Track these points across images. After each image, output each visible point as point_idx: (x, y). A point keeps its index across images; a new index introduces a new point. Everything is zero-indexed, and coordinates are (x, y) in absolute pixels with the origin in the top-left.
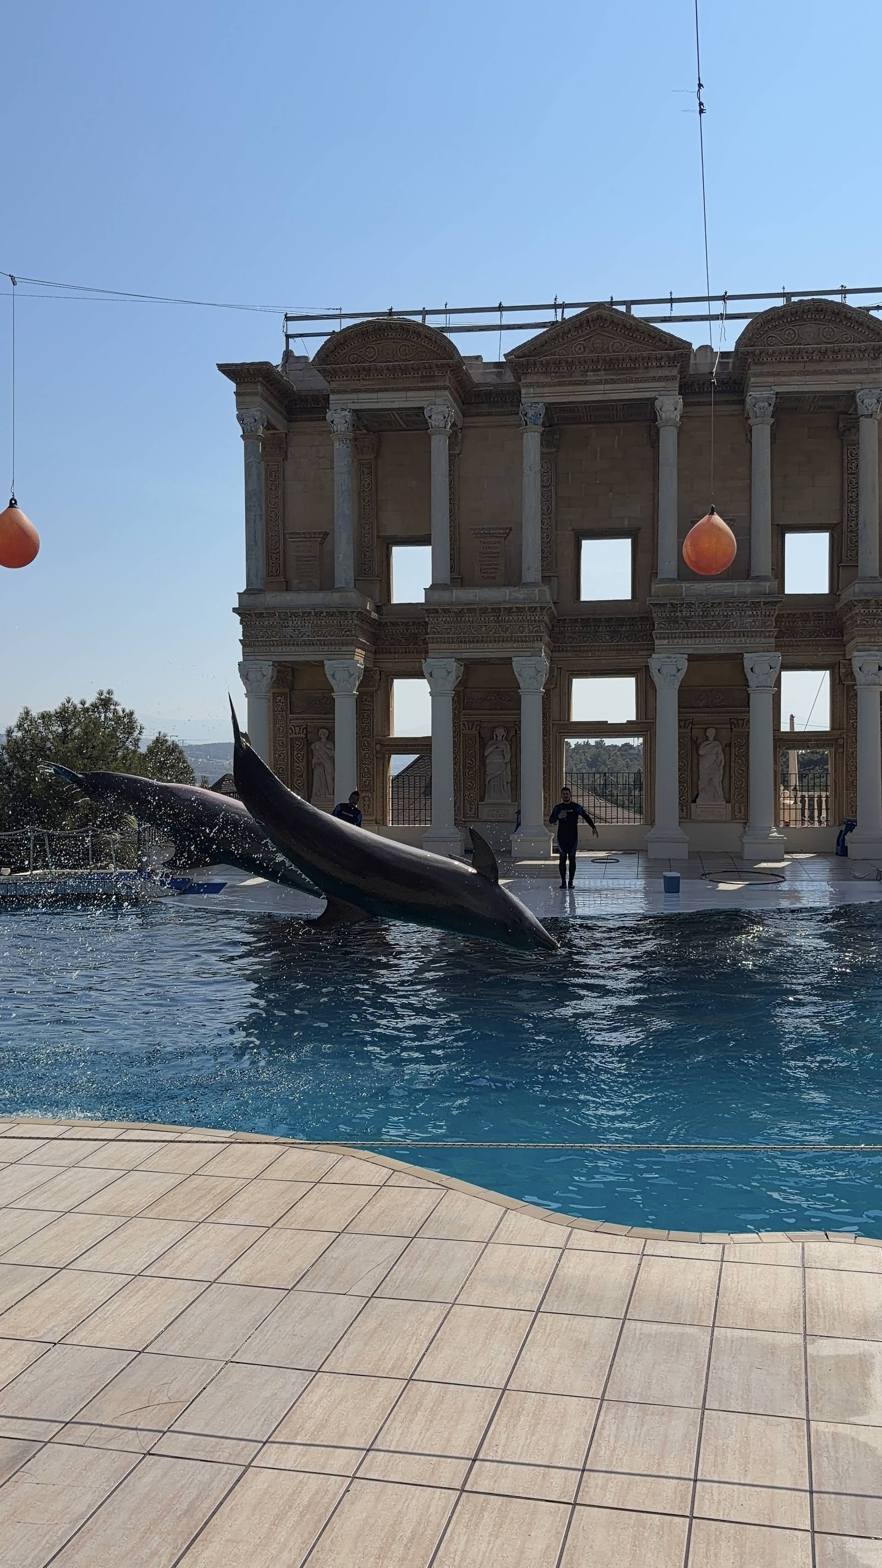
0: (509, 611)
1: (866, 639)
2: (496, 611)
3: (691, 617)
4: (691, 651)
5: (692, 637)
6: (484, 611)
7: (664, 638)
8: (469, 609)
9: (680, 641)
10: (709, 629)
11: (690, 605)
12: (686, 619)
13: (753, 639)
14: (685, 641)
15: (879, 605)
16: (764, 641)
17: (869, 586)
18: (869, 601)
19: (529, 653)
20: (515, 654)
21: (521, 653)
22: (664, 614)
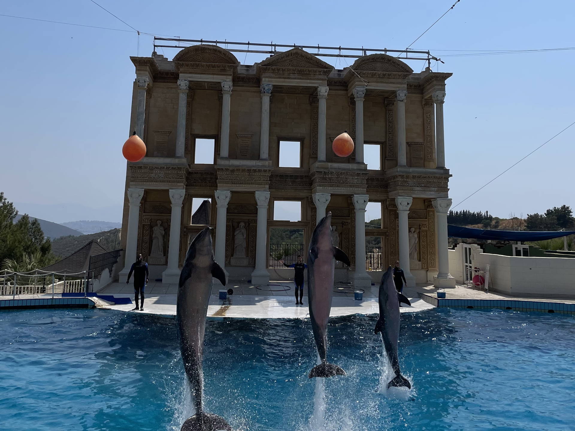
0: (255, 171)
1: (402, 191)
2: (249, 171)
3: (332, 178)
4: (332, 193)
5: (332, 186)
6: (243, 170)
7: (321, 186)
8: (237, 169)
9: (327, 188)
10: (339, 183)
11: (332, 173)
12: (330, 179)
13: (357, 189)
14: (330, 188)
15: (407, 177)
16: (362, 189)
17: (403, 169)
18: (404, 175)
19: (263, 190)
20: (257, 190)
21: (259, 190)
22: (321, 176)
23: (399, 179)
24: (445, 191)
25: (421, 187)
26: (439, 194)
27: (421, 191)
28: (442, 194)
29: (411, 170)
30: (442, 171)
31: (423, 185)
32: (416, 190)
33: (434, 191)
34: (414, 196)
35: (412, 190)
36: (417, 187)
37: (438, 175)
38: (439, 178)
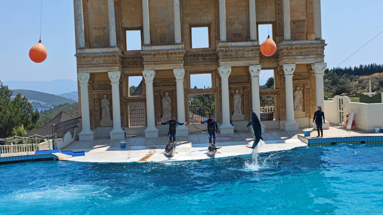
0: (171, 53)
1: (287, 60)
2: (167, 54)
3: (232, 54)
4: (232, 66)
5: (232, 61)
6: (162, 53)
7: (224, 61)
8: (158, 53)
9: (229, 62)
10: (238, 58)
11: (231, 50)
12: (230, 55)
13: (252, 61)
14: (230, 62)
15: (291, 49)
16: (255, 61)
17: (288, 43)
18: (288, 48)
19: (179, 68)
20: (174, 68)
21: (176, 68)
22: (223, 54)
23: (285, 51)
24: (321, 57)
25: (302, 55)
26: (316, 60)
27: (302, 58)
28: (319, 60)
29: (294, 42)
30: (319, 42)
31: (304, 54)
32: (298, 58)
33: (313, 58)
34: (297, 63)
35: (296, 59)
36: (300, 55)
37: (315, 46)
38: (317, 48)
